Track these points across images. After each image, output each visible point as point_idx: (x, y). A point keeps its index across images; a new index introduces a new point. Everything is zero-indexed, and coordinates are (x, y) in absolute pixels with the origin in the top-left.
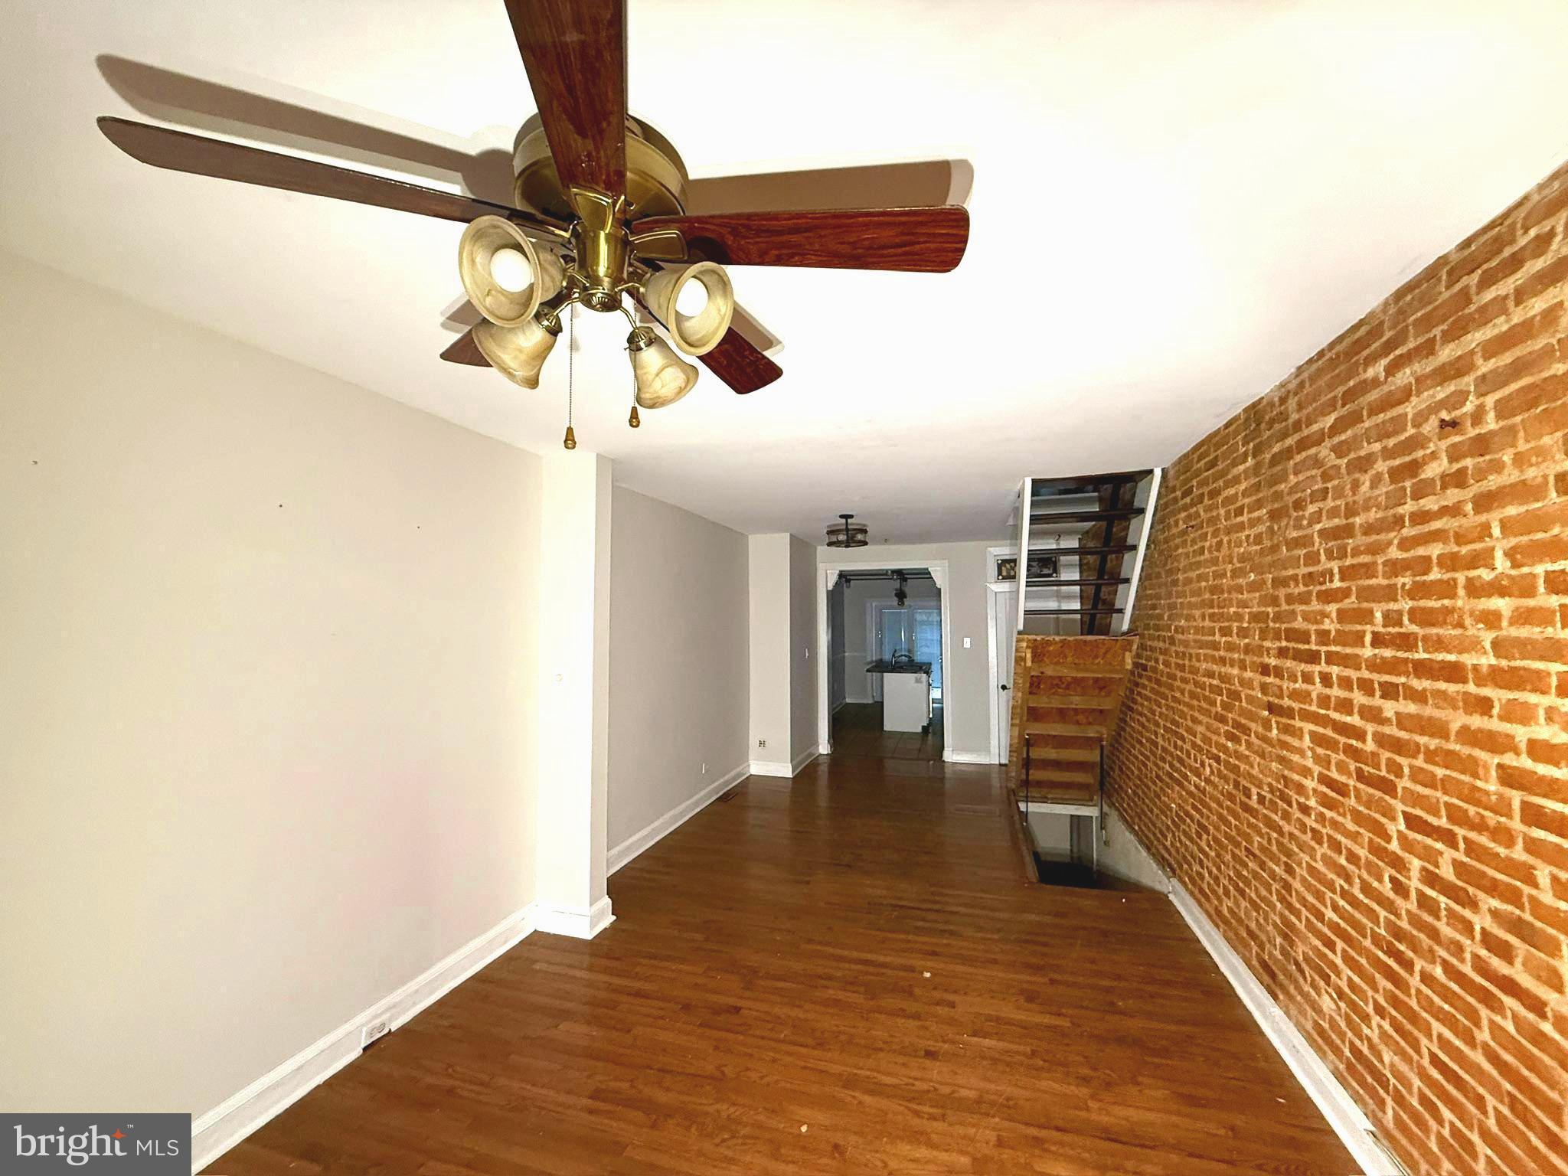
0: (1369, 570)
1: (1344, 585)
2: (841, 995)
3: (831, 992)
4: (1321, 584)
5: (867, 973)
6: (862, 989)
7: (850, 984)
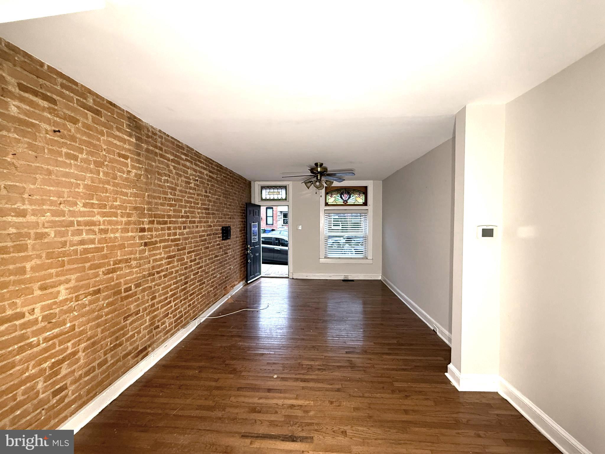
0: (181, 201)
1: (175, 203)
2: (312, 363)
3: (317, 364)
4: (169, 201)
5: (303, 374)
6: (304, 366)
7: (310, 368)
